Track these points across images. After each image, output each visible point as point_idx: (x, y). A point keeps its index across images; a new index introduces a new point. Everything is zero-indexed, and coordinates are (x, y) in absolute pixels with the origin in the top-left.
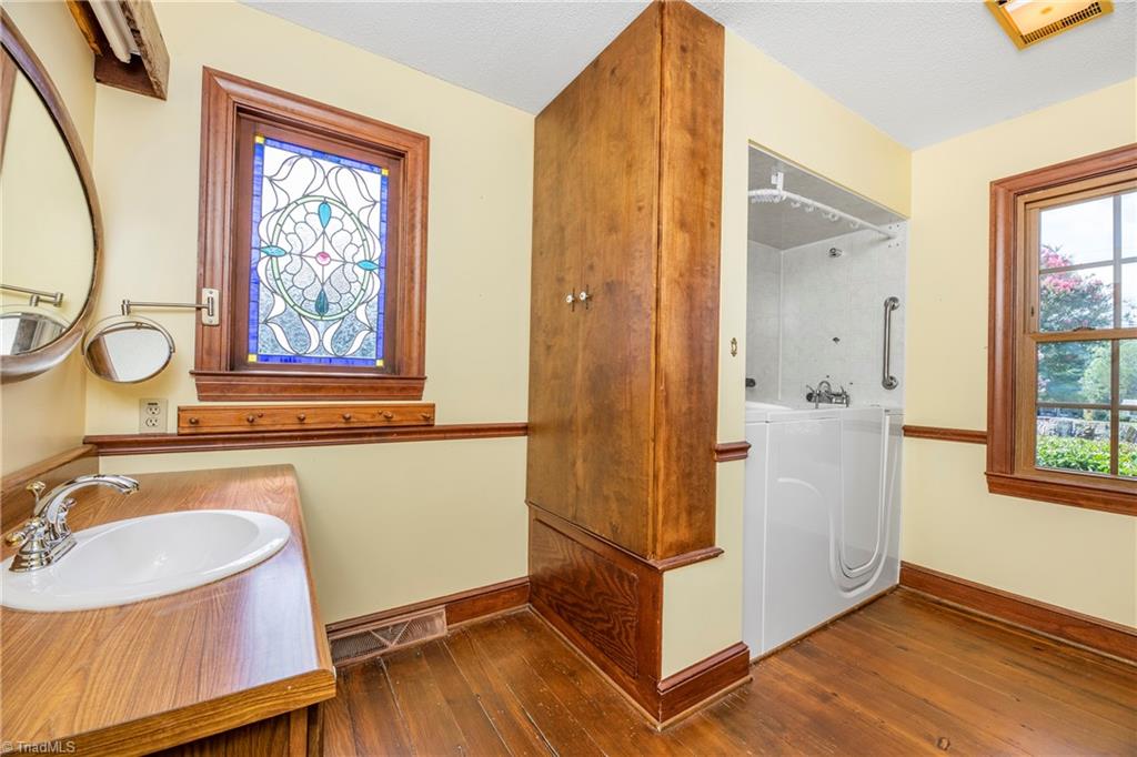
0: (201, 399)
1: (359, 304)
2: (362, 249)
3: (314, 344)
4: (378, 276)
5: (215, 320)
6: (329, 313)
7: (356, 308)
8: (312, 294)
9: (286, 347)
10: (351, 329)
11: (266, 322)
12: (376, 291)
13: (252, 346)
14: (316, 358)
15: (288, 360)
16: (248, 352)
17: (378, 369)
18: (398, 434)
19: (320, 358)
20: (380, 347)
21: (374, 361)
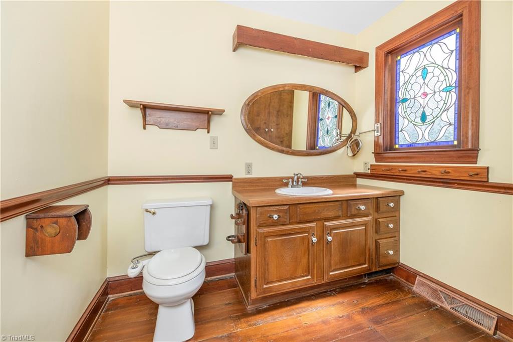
0: (376, 162)
1: (443, 112)
2: (444, 82)
3: (420, 137)
4: (455, 92)
5: (379, 134)
6: (427, 121)
7: (441, 115)
8: (419, 114)
9: (409, 140)
10: (439, 126)
11: (401, 131)
12: (453, 102)
13: (397, 142)
14: (421, 143)
15: (410, 146)
16: (395, 144)
17: (454, 146)
18: (458, 184)
19: (423, 143)
20: (456, 133)
21: (453, 141)
